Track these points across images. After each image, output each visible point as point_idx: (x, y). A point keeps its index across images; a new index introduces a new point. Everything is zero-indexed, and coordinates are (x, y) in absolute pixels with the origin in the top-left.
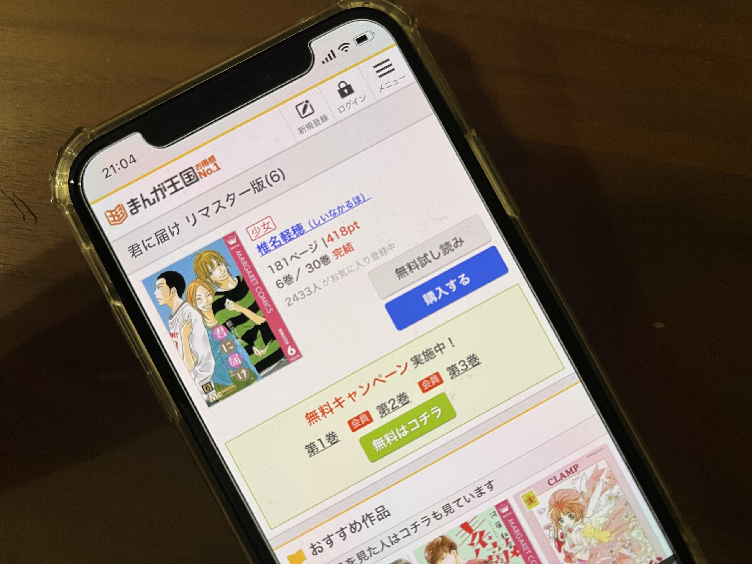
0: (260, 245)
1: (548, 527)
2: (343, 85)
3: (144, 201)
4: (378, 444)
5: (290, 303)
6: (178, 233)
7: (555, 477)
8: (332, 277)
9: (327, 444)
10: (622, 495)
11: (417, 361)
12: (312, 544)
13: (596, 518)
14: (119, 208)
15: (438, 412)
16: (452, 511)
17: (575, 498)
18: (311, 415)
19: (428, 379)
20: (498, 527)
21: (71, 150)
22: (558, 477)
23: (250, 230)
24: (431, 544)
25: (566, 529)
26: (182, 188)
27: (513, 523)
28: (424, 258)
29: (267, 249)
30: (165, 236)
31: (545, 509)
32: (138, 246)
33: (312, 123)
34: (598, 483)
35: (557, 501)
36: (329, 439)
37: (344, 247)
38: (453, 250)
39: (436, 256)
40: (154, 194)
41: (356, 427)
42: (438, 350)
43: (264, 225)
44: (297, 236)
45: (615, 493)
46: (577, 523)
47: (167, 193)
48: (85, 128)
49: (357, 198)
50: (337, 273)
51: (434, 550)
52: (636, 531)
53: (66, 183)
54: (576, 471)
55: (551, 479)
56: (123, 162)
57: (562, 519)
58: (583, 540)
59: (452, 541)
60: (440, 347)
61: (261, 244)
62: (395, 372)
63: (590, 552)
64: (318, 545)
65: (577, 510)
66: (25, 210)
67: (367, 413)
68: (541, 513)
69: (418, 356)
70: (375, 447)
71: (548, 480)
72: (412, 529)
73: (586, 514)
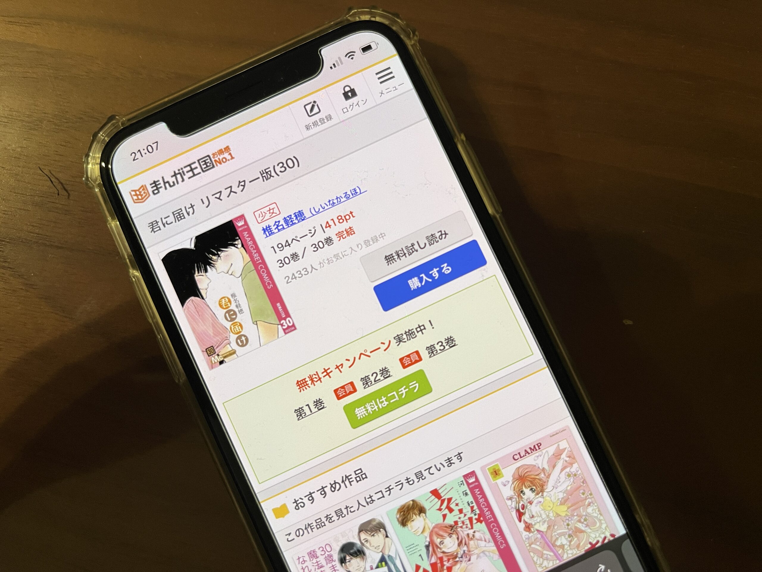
0: (265, 228)
1: (511, 499)
2: (347, 89)
3: (165, 183)
4: (360, 412)
5: (289, 281)
6: (193, 213)
7: (519, 453)
8: (328, 259)
9: (314, 410)
10: (580, 474)
11: (399, 339)
12: (295, 500)
13: (555, 493)
14: (142, 188)
15: (416, 386)
16: (423, 478)
17: (537, 473)
18: (302, 382)
19: (409, 356)
20: (465, 496)
21: (103, 135)
22: (522, 454)
23: (257, 214)
24: (403, 507)
25: (527, 501)
26: (200, 173)
27: (479, 493)
28: (412, 247)
29: (271, 231)
30: (182, 215)
32: (157, 222)
33: (318, 121)
34: (559, 461)
35: (520, 475)
36: (316, 405)
38: (438, 242)
39: (422, 246)
40: (174, 177)
41: (341, 396)
42: (419, 331)
43: (270, 210)
44: (299, 222)
45: (574, 471)
46: (538, 496)
47: (186, 177)
48: (117, 116)
49: (354, 190)
50: (332, 257)
51: (405, 512)
52: (592, 508)
53: (97, 164)
54: (539, 449)
55: (516, 455)
56: (149, 147)
57: (523, 492)
58: (542, 512)
59: (422, 506)
60: (421, 328)
61: (266, 226)
62: (379, 348)
63: (548, 524)
64: (300, 501)
65: (538, 485)
66: (59, 187)
67: (352, 383)
68: (505, 485)
69: (401, 335)
70: (357, 414)
71: (513, 455)
72: (386, 491)
73: (546, 489)
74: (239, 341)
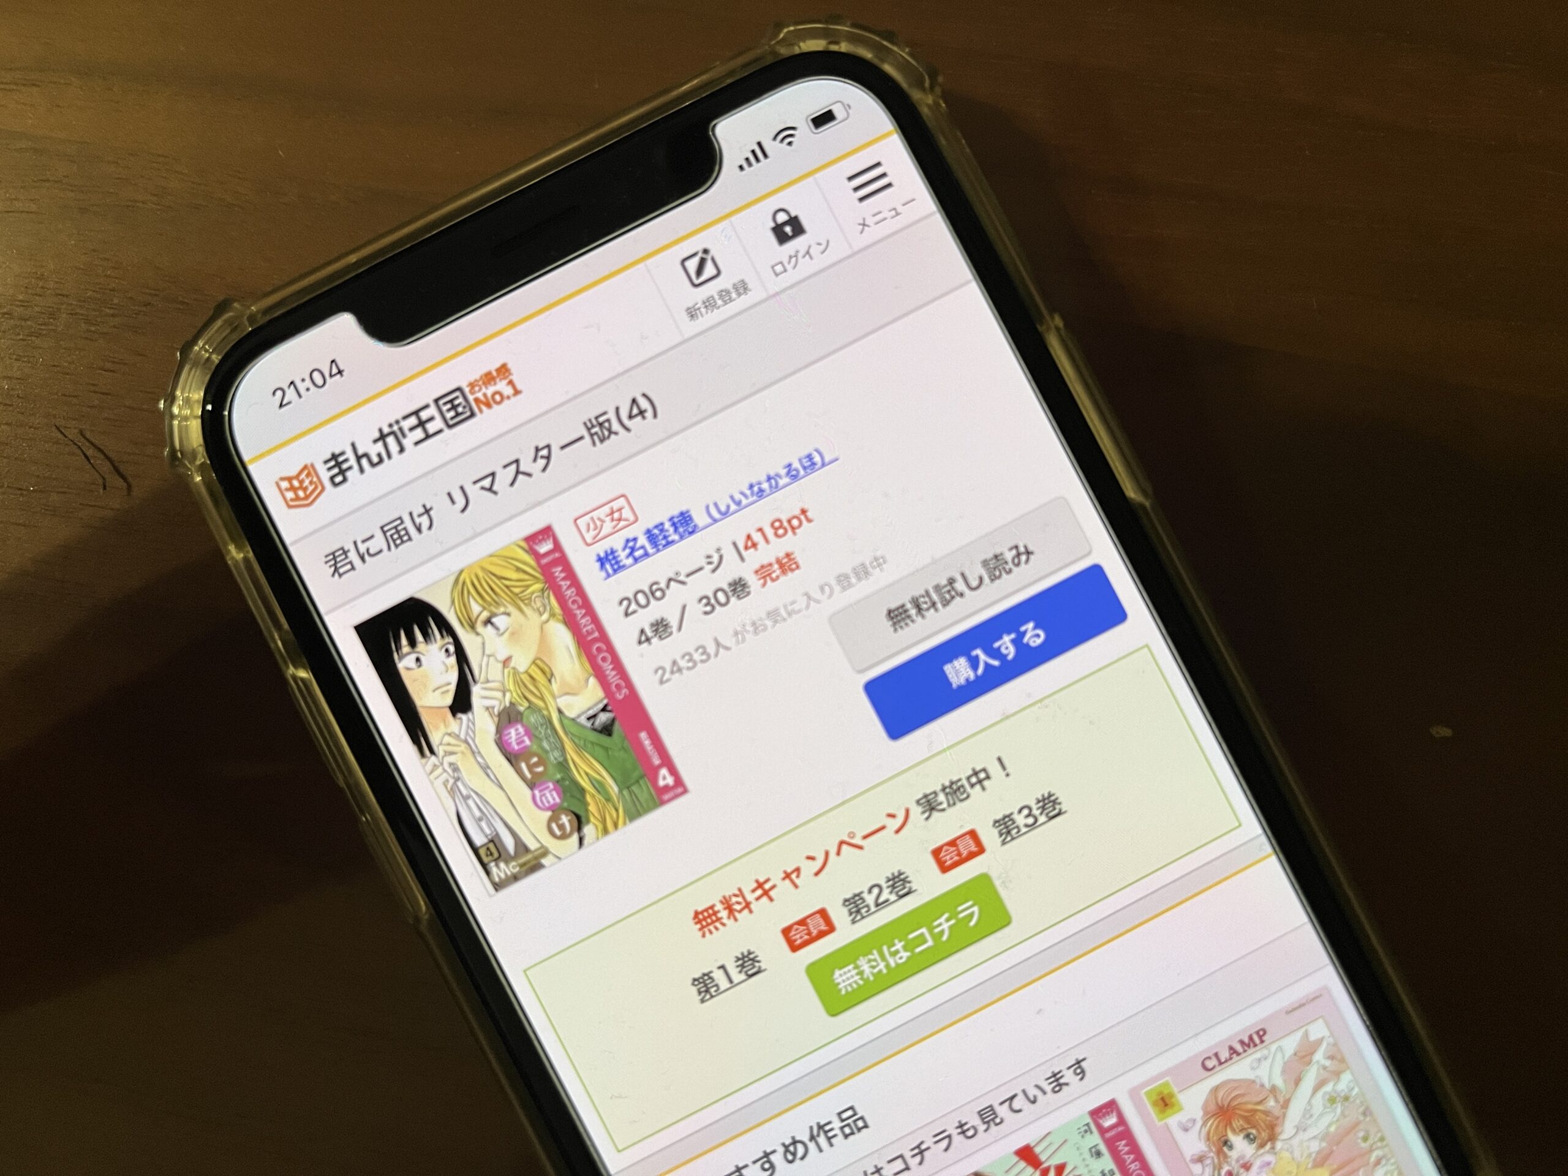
0: (602, 555)
1: (1200, 1159)
2: (782, 218)
3: (359, 458)
4: (845, 978)
5: (665, 678)
6: (430, 527)
7: (1216, 1055)
8: (754, 624)
9: (737, 977)
10: (1357, 1094)
11: (929, 805)
13: (1301, 1142)
14: (306, 472)
15: (972, 914)
16: (998, 1120)
17: (1259, 1098)
18: (706, 914)
19: (953, 843)
20: (1094, 1157)
21: (207, 347)
22: (1224, 1055)
23: (582, 523)
25: (1239, 1164)
26: (440, 431)
27: (1127, 1149)
28: (949, 588)
29: (617, 562)
30: (403, 533)
31: (1194, 1121)
32: (345, 553)
33: (716, 297)
34: (1308, 1068)
35: (1220, 1102)
36: (742, 966)
37: (778, 561)
38: (1010, 572)
39: (974, 583)
40: (380, 444)
41: (799, 942)
42: (975, 784)
43: (612, 513)
44: (682, 538)
45: (1343, 1090)
46: (1262, 1151)
47: (407, 442)
48: (237, 301)
49: (807, 459)
50: (764, 616)
52: (1384, 1169)
53: (196, 417)
54: (1262, 1042)
55: (1209, 1058)
56: (316, 375)
57: (1229, 1143)
60: (979, 777)
61: (606, 552)
62: (883, 828)
65: (1262, 1124)
66: (106, 468)
67: (823, 913)
68: (1186, 1130)
69: (933, 796)
70: (839, 984)
71: (1202, 1059)
72: (914, 1156)
73: (1281, 1133)
74: (554, 826)
